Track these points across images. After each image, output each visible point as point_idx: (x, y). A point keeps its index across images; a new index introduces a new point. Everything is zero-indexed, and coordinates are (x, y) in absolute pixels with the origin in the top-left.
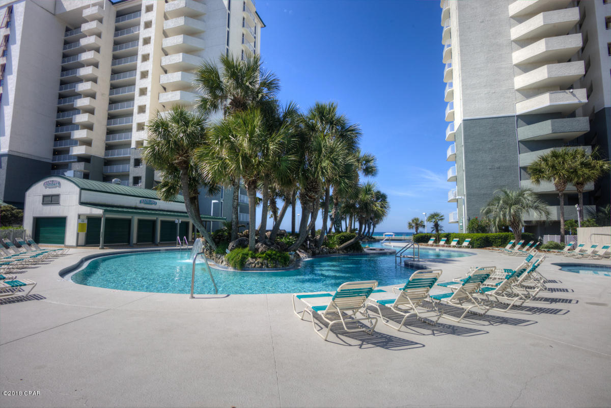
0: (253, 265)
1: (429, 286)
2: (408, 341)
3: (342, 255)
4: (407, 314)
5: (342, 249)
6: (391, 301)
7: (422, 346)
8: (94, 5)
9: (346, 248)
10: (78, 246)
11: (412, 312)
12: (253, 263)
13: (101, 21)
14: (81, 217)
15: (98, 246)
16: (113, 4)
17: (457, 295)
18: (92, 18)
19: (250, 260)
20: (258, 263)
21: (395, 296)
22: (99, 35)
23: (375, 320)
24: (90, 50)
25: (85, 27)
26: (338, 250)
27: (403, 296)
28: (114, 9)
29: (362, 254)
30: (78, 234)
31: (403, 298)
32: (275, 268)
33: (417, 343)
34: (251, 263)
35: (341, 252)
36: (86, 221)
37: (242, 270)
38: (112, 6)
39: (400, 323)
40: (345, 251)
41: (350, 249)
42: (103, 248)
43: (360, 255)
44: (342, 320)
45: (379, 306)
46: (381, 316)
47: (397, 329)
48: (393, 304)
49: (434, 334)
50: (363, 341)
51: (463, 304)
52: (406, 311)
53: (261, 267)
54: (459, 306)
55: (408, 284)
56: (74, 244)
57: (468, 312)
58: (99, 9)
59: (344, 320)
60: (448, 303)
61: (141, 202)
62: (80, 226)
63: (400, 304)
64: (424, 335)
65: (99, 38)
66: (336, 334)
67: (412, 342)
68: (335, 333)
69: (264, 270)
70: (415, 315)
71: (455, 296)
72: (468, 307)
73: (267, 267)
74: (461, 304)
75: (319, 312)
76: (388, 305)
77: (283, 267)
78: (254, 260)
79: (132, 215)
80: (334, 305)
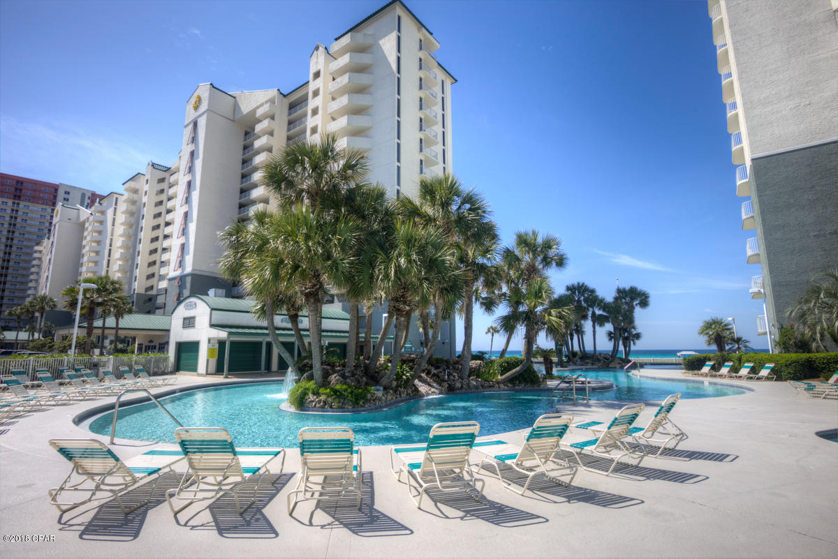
0: (314, 404)
1: (560, 435)
2: (527, 513)
3: (504, 390)
4: (531, 474)
5: (504, 382)
6: (512, 457)
7: (545, 520)
8: (266, 102)
9: (512, 380)
10: (207, 374)
11: (538, 470)
12: (313, 401)
13: (273, 118)
14: (211, 342)
15: (222, 375)
16: (285, 96)
17: (602, 442)
18: (265, 116)
19: (311, 397)
20: (320, 402)
21: (518, 450)
22: (271, 134)
23: (481, 483)
24: (263, 151)
25: (259, 128)
26: (498, 383)
27: (527, 449)
28: (287, 102)
29: (541, 390)
30: (208, 360)
31: (529, 451)
32: (341, 408)
33: (538, 517)
34: (312, 401)
35: (502, 386)
36: (217, 346)
37: (302, 410)
38: (284, 99)
39: (523, 486)
40: (510, 385)
41: (519, 383)
42: (226, 377)
43: (537, 390)
44: (438, 483)
45: (498, 464)
46: (500, 477)
47: (521, 493)
48: (515, 461)
49: (569, 502)
50: (467, 512)
51: (610, 453)
52: (530, 469)
53: (323, 407)
54: (606, 455)
55: (531, 433)
56: (204, 372)
57: (618, 463)
58: (270, 106)
59: (441, 482)
60: (592, 452)
61: (282, 321)
62: (210, 351)
63: (524, 460)
64: (556, 502)
65: (271, 137)
66: (435, 502)
67: (533, 515)
68: (432, 499)
69: (327, 412)
70: (543, 474)
71: (601, 442)
72: (617, 456)
73: (331, 407)
74: (608, 452)
75: (415, 471)
76: (508, 462)
77: (354, 407)
78: (315, 397)
79: (263, 337)
80: (430, 460)
